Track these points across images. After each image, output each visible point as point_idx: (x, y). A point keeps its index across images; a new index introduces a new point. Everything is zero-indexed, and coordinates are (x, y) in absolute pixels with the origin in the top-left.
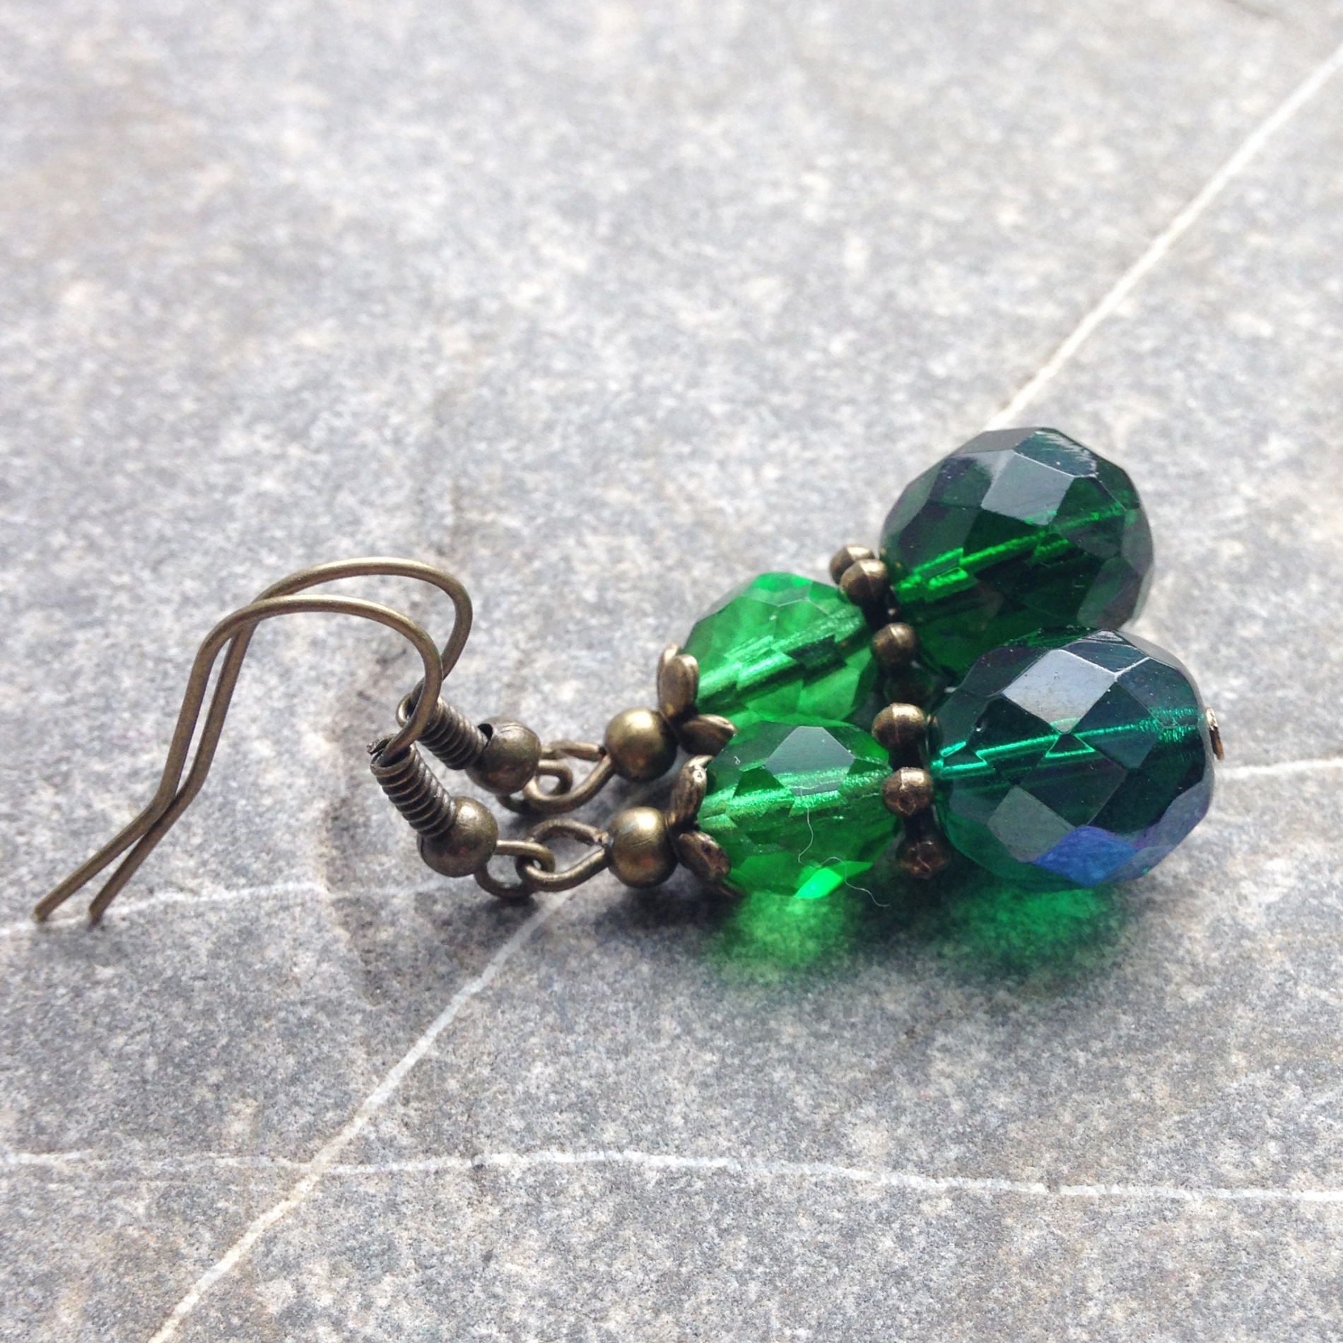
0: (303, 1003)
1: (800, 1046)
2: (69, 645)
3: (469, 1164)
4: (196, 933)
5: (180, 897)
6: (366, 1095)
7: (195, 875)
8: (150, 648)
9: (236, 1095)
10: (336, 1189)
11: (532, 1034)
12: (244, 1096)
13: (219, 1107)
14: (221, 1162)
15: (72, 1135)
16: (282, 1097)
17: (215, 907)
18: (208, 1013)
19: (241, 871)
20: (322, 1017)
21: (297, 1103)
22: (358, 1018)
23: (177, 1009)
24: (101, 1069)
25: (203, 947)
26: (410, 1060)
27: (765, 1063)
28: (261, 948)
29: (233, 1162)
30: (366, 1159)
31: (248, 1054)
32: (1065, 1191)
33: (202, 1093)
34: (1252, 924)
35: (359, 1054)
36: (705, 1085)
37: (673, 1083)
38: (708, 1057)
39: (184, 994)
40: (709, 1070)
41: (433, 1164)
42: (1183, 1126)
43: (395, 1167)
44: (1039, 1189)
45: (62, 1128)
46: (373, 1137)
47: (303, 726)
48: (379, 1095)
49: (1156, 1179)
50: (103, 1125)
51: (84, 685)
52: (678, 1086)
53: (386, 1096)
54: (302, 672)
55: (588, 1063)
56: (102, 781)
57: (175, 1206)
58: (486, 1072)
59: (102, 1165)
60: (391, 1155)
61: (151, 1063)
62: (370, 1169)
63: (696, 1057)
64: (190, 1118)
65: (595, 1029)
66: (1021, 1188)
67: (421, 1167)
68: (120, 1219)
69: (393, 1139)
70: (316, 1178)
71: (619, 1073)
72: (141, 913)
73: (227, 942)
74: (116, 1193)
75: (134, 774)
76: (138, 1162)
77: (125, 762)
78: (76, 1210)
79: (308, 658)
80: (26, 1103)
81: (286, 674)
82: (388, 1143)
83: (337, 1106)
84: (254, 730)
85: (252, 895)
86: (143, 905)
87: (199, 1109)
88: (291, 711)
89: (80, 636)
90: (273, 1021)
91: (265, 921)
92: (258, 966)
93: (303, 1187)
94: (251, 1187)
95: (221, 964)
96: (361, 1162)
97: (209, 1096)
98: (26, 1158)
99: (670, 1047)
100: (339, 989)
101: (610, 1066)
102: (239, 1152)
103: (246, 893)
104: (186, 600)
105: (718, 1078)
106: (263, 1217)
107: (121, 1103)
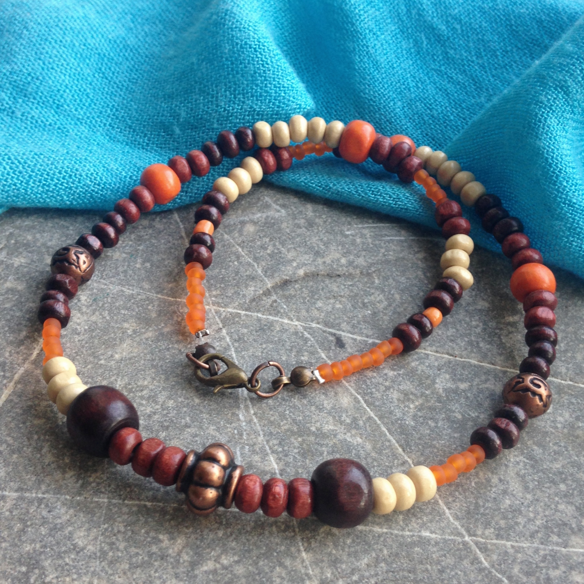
0: (243, 292)
2: (301, 228)
4: (250, 271)
5: (256, 266)
7: (262, 266)
8: (307, 239)
11: (253, 327)
17: (257, 272)
19: (266, 272)
22: (244, 301)
25: (248, 273)
26: (239, 312)
28: (251, 281)
32: (254, 417)
34: (339, 437)
35: (237, 304)
42: (278, 433)
44: (252, 412)
47: (304, 268)
49: (263, 430)
51: (293, 234)
54: (316, 263)
56: (274, 245)
66: (251, 409)
75: (278, 249)
77: (280, 247)
79: (320, 263)
81: (314, 261)
84: (298, 261)
88: (306, 265)
89: (304, 229)
91: (257, 280)
92: (247, 282)
95: (245, 277)
99: (259, 348)
100: (249, 296)
101: (251, 340)
103: (262, 275)
104: (321, 240)
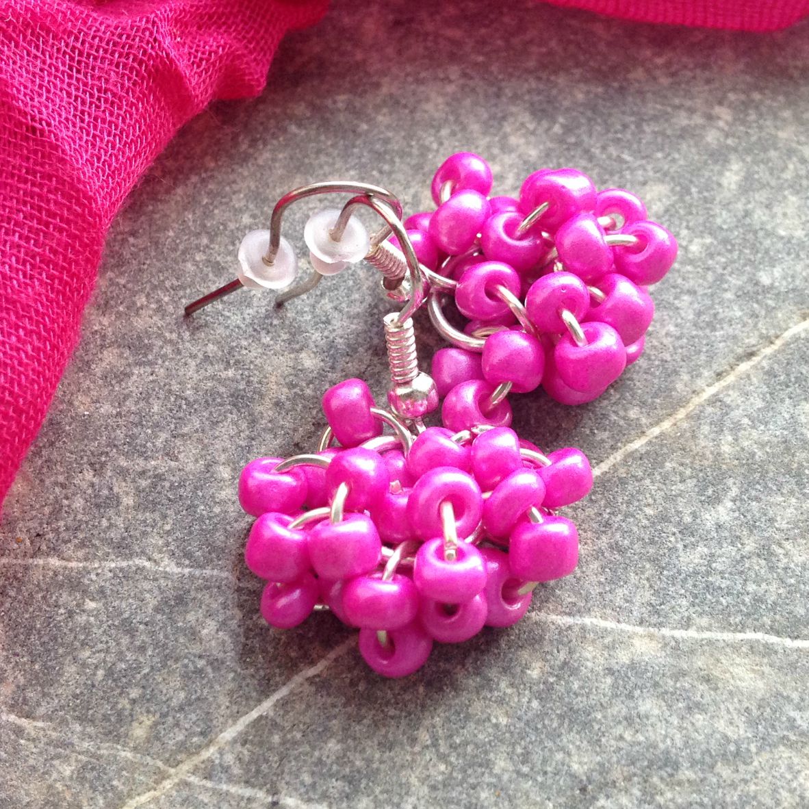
0: (200, 657)
1: (506, 777)
3: (270, 799)
4: (150, 591)
5: (147, 564)
6: (221, 731)
7: (160, 552)
9: (143, 710)
10: (185, 793)
11: (335, 717)
12: (148, 712)
13: (131, 715)
14: (123, 754)
15: (41, 711)
16: (170, 718)
17: (166, 576)
18: (142, 649)
19: (188, 555)
20: (209, 669)
21: (177, 725)
22: (232, 675)
23: (125, 640)
24: (71, 670)
25: (152, 601)
26: (254, 714)
27: (479, 783)
28: (187, 612)
29: (129, 755)
30: (208, 777)
31: (158, 684)
33: (124, 703)
35: (224, 701)
36: (434, 788)
37: (414, 780)
38: (442, 767)
39: (131, 632)
40: (440, 778)
41: (248, 792)
43: (224, 787)
45: (38, 704)
46: (217, 762)
48: (229, 734)
50: (62, 708)
52: (417, 783)
53: (234, 735)
55: (364, 749)
57: (88, 775)
58: (299, 736)
59: (54, 735)
60: (224, 779)
61: (101, 673)
62: (209, 784)
63: (434, 766)
64: (113, 719)
65: (376, 725)
67: (240, 792)
68: (55, 775)
69: (229, 767)
70: (176, 780)
71: (382, 762)
72: (121, 569)
73: (166, 602)
74: (58, 756)
76: (75, 740)
78: (31, 762)
80: (22, 681)
82: (226, 769)
83: (202, 734)
85: (190, 573)
86: (124, 564)
87: (120, 714)
90: (179, 665)
91: (193, 593)
92: (180, 624)
93: (167, 784)
94: (136, 776)
95: (159, 617)
96: (206, 778)
97: (128, 706)
98: (12, 718)
99: (419, 753)
100: (225, 652)
101: (377, 756)
102: (135, 749)
103: (187, 571)
105: (445, 786)
106: (137, 798)
107: (76, 696)
